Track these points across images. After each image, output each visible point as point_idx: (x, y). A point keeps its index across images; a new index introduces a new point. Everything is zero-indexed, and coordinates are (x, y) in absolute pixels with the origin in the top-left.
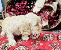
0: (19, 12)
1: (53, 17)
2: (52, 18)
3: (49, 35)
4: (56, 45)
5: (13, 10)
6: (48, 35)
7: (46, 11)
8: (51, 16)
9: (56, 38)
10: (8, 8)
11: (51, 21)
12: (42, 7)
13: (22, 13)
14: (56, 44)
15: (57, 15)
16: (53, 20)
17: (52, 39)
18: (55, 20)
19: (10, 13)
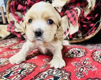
1: (88, 18)
8: (85, 16)
9: (89, 55)
11: (85, 26)
15: (96, 16)
18: (92, 25)
19: (16, 13)
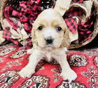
0: (26, 17)
1: (85, 26)
2: (83, 28)
3: (80, 57)
4: (93, 73)
5: (14, 13)
6: (77, 56)
7: (73, 16)
8: (83, 24)
9: (91, 62)
10: (6, 10)
11: (82, 33)
12: (68, 9)
13: (32, 18)
14: (92, 71)
15: (92, 24)
16: (85, 32)
17: (85, 63)
18: (89, 32)
19: (11, 18)
